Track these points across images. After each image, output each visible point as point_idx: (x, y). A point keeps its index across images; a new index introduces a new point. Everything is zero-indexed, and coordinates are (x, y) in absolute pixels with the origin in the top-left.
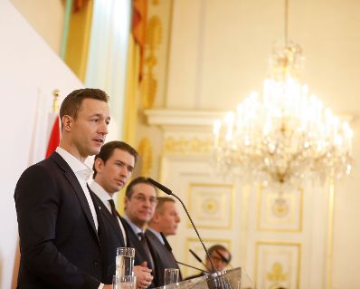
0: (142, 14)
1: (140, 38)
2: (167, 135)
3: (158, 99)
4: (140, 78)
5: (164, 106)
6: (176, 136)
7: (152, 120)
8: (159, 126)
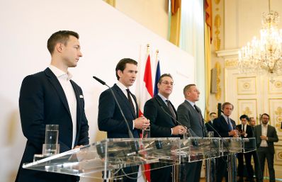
0: (209, 14)
1: (210, 24)
2: (226, 60)
3: (221, 47)
4: (211, 39)
5: (224, 49)
6: (230, 60)
7: (219, 55)
8: (222, 57)
